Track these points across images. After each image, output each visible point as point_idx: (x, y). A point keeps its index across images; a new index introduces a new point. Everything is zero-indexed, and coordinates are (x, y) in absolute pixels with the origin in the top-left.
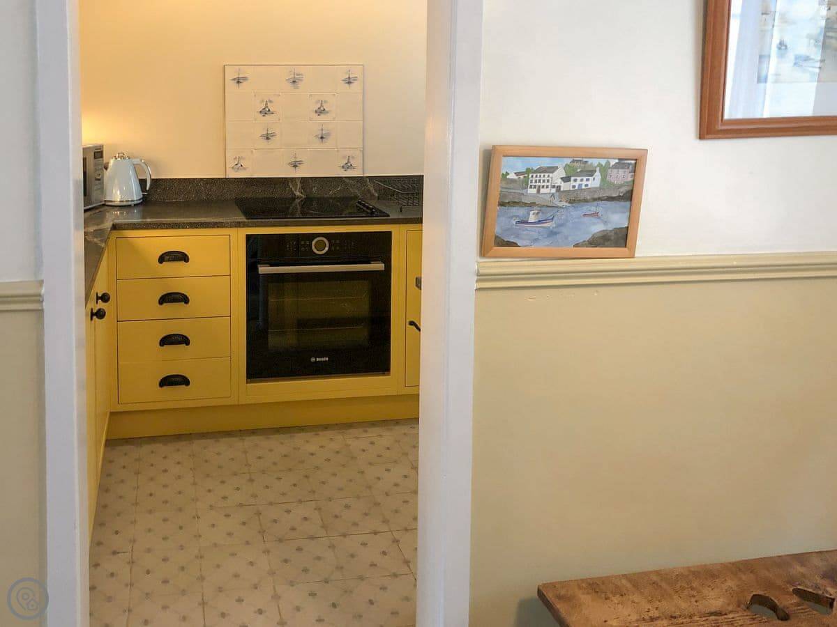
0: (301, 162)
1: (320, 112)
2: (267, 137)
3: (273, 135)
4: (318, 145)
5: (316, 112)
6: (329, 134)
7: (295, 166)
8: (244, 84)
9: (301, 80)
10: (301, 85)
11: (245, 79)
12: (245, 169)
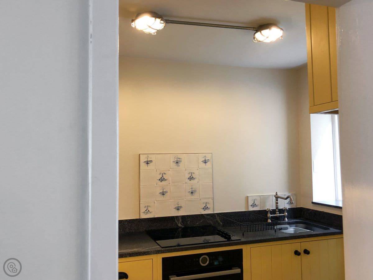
0: (181, 207)
1: (191, 178)
2: (163, 194)
3: (166, 192)
4: (190, 197)
5: (189, 179)
6: (195, 191)
7: (178, 209)
9: (181, 162)
10: (181, 164)
11: (151, 161)
12: (151, 213)
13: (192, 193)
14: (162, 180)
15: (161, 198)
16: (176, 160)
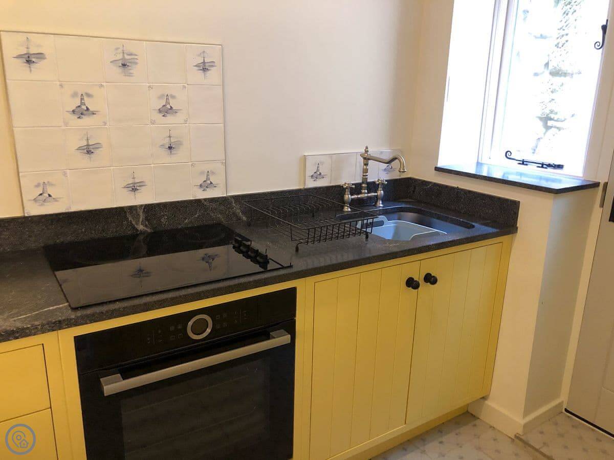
0: (142, 184)
1: (166, 110)
2: (88, 150)
3: (98, 146)
4: (167, 159)
5: (160, 111)
6: (179, 143)
7: (134, 190)
8: (40, 65)
9: (136, 63)
10: (135, 70)
11: (40, 56)
12: (55, 200)
13: (170, 148)
14: (81, 112)
15: (84, 161)
16: (120, 56)
